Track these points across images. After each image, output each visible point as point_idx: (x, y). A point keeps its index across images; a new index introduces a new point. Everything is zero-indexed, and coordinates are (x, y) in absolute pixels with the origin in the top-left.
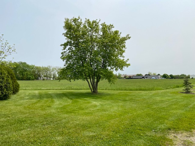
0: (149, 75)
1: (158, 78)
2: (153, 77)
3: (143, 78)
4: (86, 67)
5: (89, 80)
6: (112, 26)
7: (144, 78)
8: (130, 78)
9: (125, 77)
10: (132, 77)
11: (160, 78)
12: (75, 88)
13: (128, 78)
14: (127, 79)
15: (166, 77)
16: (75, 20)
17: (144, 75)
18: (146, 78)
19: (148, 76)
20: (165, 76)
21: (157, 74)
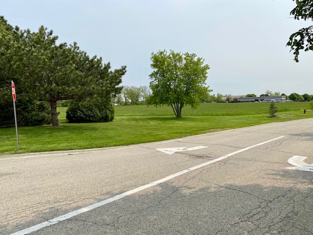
0: (267, 95)
1: (281, 100)
2: (272, 100)
3: (256, 100)
4: (171, 95)
5: (173, 105)
6: (194, 55)
7: (258, 101)
8: (236, 101)
9: (228, 100)
10: (238, 100)
11: (284, 101)
12: (158, 114)
13: (232, 102)
14: (230, 102)
15: (295, 98)
16: (161, 53)
17: (258, 96)
18: (261, 101)
19: (264, 97)
20: (293, 97)
21: (281, 94)
